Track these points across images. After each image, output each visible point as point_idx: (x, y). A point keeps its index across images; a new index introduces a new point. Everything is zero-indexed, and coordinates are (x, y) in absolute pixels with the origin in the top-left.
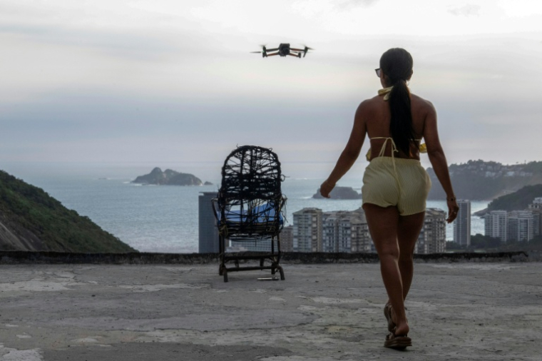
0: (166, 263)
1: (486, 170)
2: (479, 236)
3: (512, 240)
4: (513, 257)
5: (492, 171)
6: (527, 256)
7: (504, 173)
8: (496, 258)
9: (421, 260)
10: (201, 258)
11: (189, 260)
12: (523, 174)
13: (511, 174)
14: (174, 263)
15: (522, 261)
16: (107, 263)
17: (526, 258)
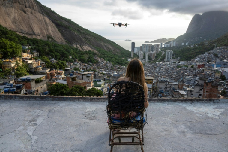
0: (90, 101)
4: (214, 101)
6: (220, 101)
9: (180, 102)
10: (102, 99)
11: (98, 100)
14: (93, 101)
15: (218, 103)
16: (71, 101)
17: (219, 101)
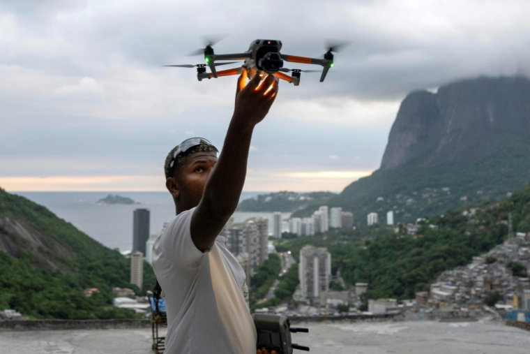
1: (289, 196)
2: (286, 233)
3: (303, 235)
5: (292, 196)
7: (299, 197)
8: (383, 319)
12: (309, 199)
13: (302, 198)
